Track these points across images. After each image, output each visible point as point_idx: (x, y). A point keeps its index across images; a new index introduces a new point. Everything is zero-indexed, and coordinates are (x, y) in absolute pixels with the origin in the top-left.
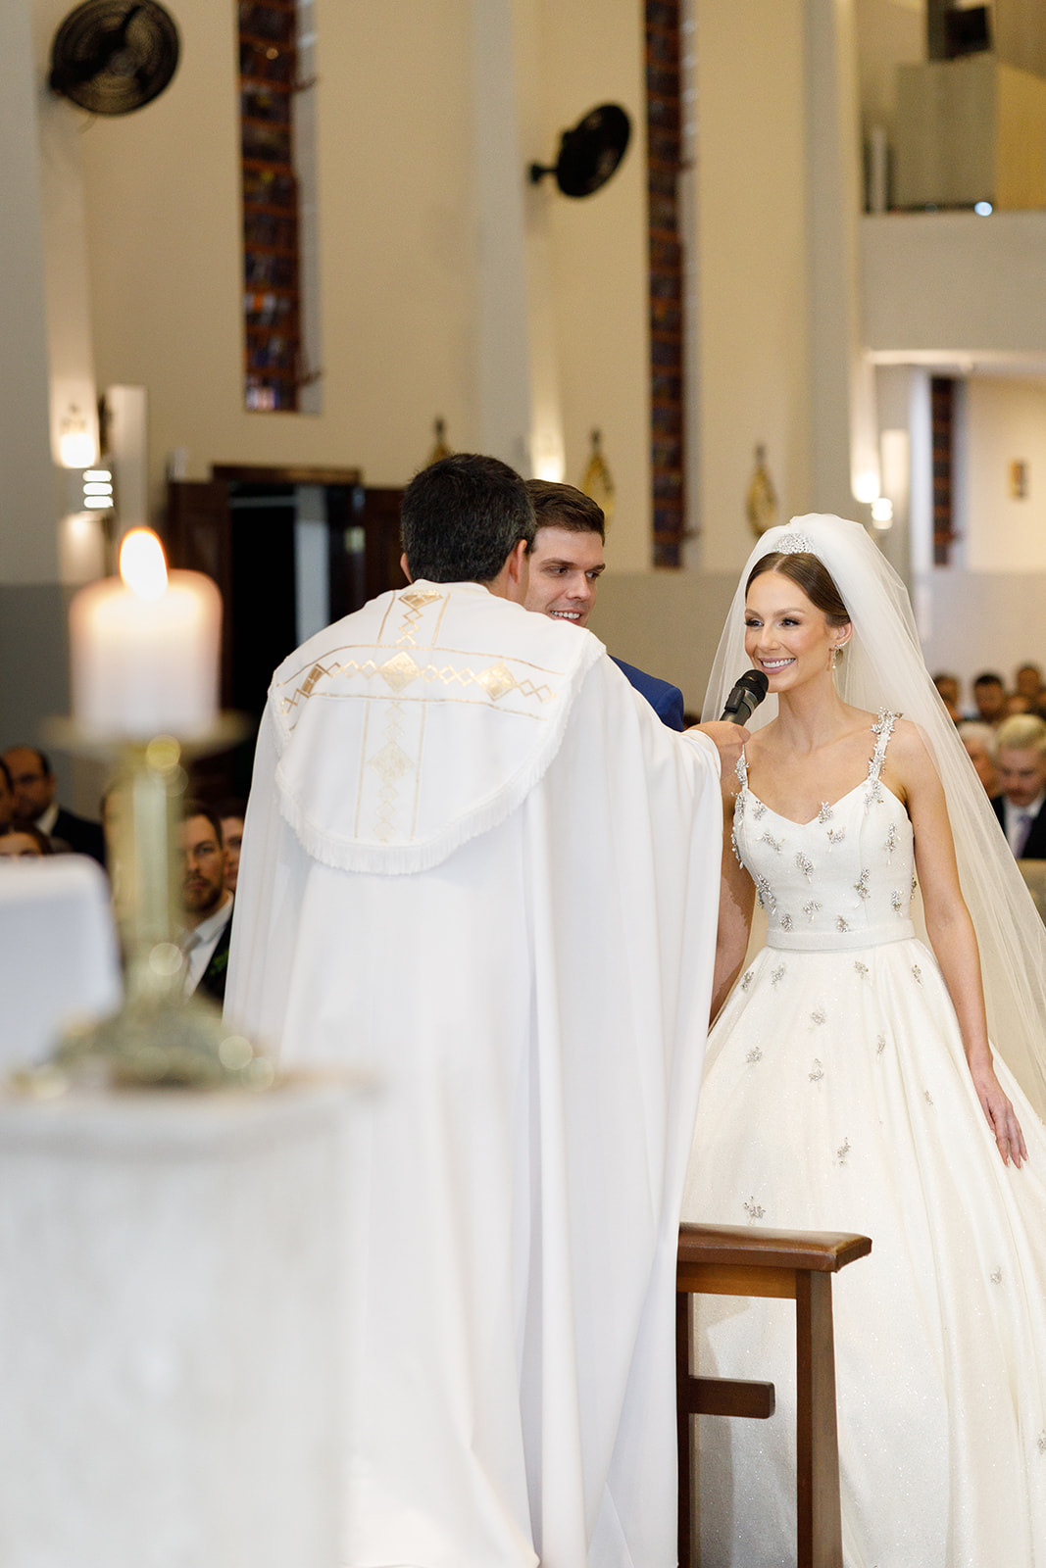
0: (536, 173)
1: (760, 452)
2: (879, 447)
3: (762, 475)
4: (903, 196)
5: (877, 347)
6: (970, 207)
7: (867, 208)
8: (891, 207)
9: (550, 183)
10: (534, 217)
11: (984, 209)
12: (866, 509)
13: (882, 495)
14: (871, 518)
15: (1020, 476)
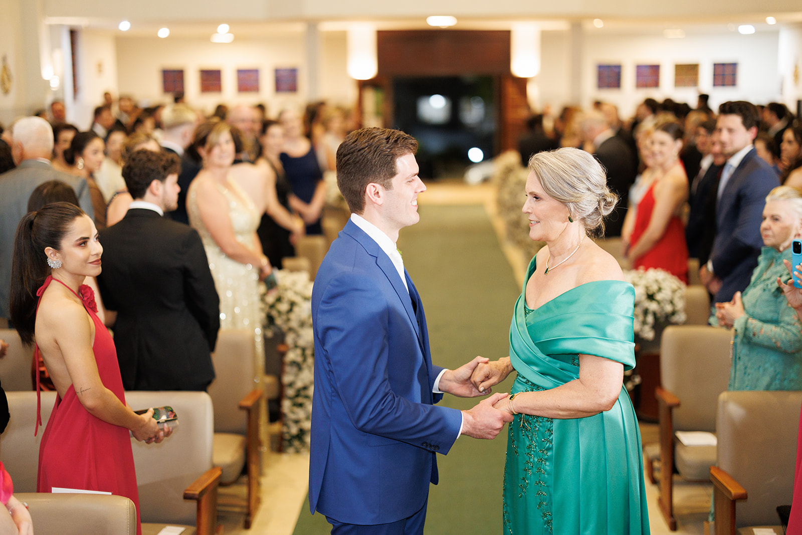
1: (5, 59)
2: (52, 56)
3: (5, 69)
5: (51, 16)
12: (48, 82)
13: (55, 75)
14: (50, 86)
15: (100, 67)
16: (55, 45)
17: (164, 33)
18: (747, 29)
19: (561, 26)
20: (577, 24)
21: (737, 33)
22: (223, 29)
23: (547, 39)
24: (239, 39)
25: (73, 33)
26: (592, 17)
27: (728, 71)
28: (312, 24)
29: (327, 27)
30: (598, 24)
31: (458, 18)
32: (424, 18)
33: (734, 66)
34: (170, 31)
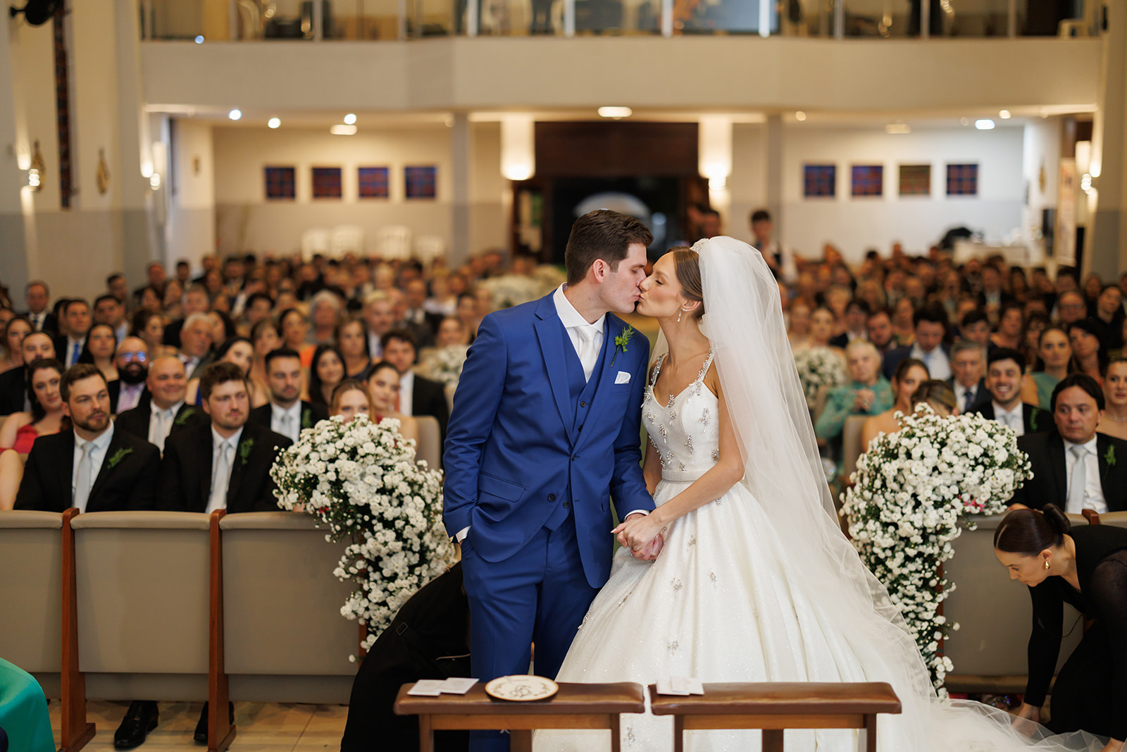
0: (13, 12)
1: (101, 153)
2: (151, 150)
3: (102, 164)
4: (159, 32)
5: (151, 102)
6: (192, 38)
7: (143, 37)
8: (154, 37)
9: (21, 17)
10: (13, 32)
11: (200, 40)
12: (148, 180)
13: (154, 172)
14: (150, 184)
15: (197, 164)
16: (155, 138)
17: (274, 123)
18: (985, 124)
19: (756, 118)
20: (775, 117)
21: (973, 129)
22: (351, 118)
23: (740, 134)
24: (363, 131)
25: (173, 122)
26: (795, 109)
27: (966, 174)
28: (461, 115)
29: (478, 117)
30: (801, 117)
31: (634, 108)
32: (596, 109)
33: (973, 168)
34: (281, 121)
